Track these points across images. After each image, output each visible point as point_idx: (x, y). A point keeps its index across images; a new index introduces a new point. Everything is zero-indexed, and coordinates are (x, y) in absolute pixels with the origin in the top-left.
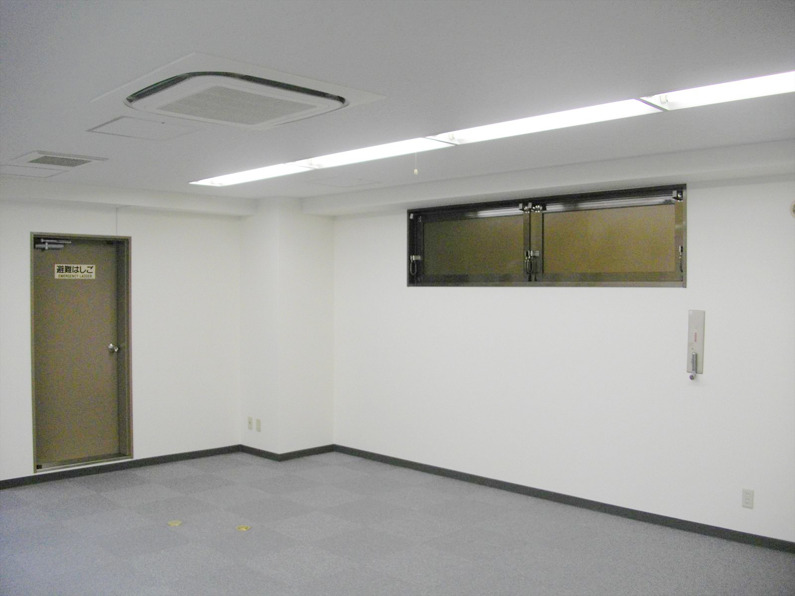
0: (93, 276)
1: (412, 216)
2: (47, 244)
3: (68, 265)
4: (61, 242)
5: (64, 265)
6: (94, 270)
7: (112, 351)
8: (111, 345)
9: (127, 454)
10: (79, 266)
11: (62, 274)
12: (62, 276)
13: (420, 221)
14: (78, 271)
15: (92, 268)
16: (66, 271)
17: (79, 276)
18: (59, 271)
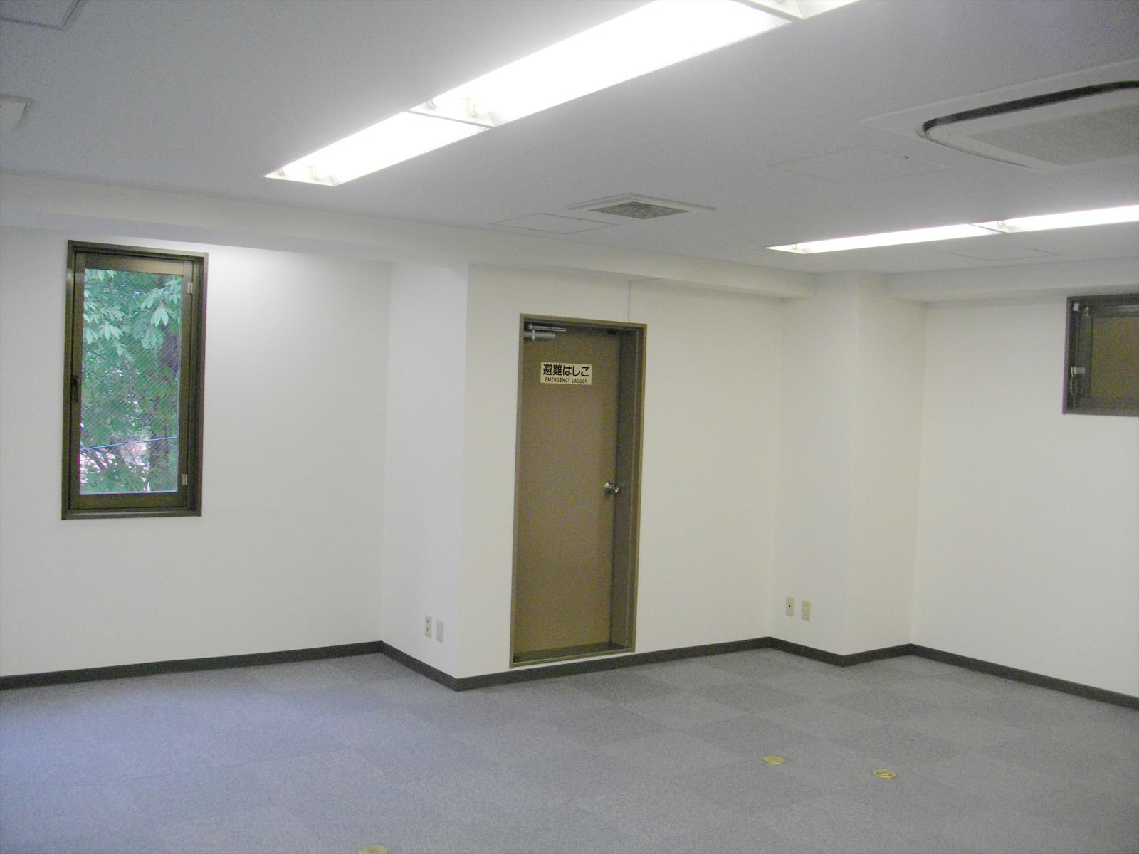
0: (589, 382)
1: (1076, 307)
2: (534, 331)
3: (558, 364)
4: (554, 329)
5: (553, 364)
6: (589, 372)
7: (609, 492)
8: (607, 484)
9: (626, 645)
10: (571, 365)
11: (550, 376)
12: (549, 380)
13: (1087, 315)
14: (570, 373)
15: (587, 368)
16: (555, 373)
17: (571, 380)
18: (547, 371)
